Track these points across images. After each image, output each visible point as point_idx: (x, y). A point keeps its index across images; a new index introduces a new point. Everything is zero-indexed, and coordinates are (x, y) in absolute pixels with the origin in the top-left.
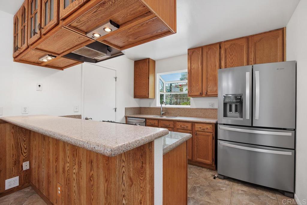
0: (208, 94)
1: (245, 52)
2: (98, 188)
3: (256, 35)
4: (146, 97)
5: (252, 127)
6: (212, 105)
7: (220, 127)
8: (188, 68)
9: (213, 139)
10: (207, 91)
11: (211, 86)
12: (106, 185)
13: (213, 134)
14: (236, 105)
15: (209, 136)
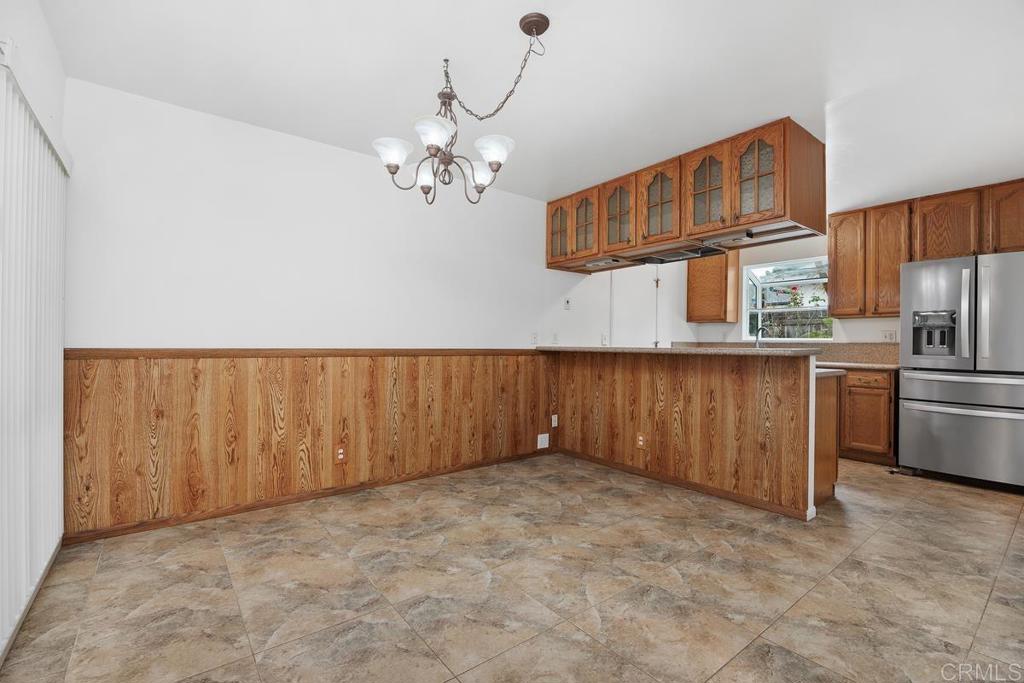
0: (880, 310)
1: (972, 221)
2: (723, 420)
3: (1001, 184)
4: (721, 319)
5: (975, 371)
6: (891, 335)
7: (905, 374)
8: (830, 255)
9: (891, 401)
10: (877, 305)
11: (886, 293)
12: (738, 414)
13: (890, 393)
14: (941, 332)
15: (881, 395)
